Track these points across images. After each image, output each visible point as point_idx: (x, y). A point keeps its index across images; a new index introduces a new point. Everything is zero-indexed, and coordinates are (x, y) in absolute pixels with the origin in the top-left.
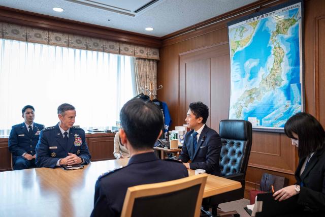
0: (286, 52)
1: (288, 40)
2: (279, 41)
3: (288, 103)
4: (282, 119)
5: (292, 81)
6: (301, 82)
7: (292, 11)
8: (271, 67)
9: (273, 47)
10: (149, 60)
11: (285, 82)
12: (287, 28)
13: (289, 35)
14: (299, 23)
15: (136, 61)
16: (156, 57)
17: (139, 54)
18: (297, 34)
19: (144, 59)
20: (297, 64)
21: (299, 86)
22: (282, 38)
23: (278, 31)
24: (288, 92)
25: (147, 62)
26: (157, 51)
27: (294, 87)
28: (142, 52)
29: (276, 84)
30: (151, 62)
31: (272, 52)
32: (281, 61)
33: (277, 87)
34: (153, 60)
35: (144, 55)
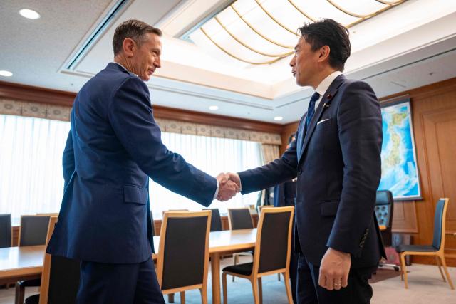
0: (401, 139)
1: (402, 129)
2: (396, 130)
3: (407, 176)
4: (404, 189)
5: (408, 160)
6: (415, 160)
7: (403, 108)
8: (391, 150)
9: (391, 134)
10: (273, 145)
11: (403, 161)
12: (400, 120)
13: (402, 125)
14: (409, 117)
15: (262, 147)
16: (279, 142)
17: (265, 140)
18: (409, 125)
19: (269, 144)
20: (411, 147)
21: (414, 163)
22: (397, 128)
23: (393, 122)
24: (406, 169)
25: (271, 147)
26: (279, 136)
27: (410, 164)
28: (267, 138)
29: (396, 163)
30: (275, 147)
31: (391, 138)
32: (398, 145)
33: (397, 165)
34: (276, 145)
35: (269, 141)
